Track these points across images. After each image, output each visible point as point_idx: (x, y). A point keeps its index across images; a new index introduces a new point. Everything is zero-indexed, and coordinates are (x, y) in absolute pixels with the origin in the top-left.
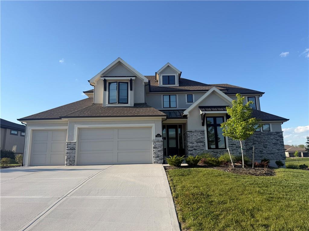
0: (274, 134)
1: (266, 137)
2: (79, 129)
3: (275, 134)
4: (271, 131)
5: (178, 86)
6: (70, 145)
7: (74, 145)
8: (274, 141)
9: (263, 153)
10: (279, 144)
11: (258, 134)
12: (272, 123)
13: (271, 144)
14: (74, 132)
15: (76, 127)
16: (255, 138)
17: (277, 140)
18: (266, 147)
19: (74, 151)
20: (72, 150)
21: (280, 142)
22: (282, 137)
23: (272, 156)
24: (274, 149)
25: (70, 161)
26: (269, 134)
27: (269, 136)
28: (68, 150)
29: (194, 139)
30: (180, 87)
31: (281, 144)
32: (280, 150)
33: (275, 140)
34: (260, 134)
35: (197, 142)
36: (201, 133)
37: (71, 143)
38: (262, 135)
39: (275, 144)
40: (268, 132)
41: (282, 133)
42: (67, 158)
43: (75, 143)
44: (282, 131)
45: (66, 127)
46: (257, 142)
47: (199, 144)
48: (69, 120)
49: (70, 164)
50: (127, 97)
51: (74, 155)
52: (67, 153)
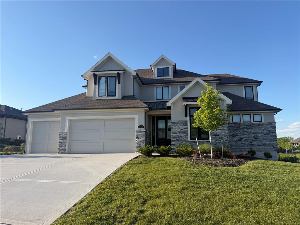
0: (265, 125)
1: (256, 128)
2: (70, 120)
3: (267, 125)
4: (263, 121)
5: (172, 77)
6: (62, 135)
7: (66, 135)
8: (266, 132)
9: (254, 144)
10: (271, 135)
11: (248, 125)
12: (264, 113)
13: (262, 135)
14: (65, 123)
15: (68, 118)
16: (245, 129)
17: (269, 131)
18: (257, 138)
19: (66, 140)
20: (64, 139)
21: (273, 133)
22: (274, 128)
23: (262, 148)
24: (265, 141)
25: (62, 149)
26: (260, 125)
27: (260, 126)
28: (60, 139)
29: (176, 129)
30: (174, 79)
31: (273, 135)
32: (272, 141)
33: (267, 130)
34: (251, 125)
35: (180, 133)
36: (184, 124)
37: (62, 133)
38: (253, 125)
39: (266, 135)
40: (259, 122)
41: (274, 124)
42: (60, 147)
43: (66, 133)
44: (275, 121)
45: (59, 119)
46: (247, 132)
47: (182, 135)
48: (61, 112)
49: (62, 152)
50: (115, 90)
51: (65, 144)
52: (60, 142)
